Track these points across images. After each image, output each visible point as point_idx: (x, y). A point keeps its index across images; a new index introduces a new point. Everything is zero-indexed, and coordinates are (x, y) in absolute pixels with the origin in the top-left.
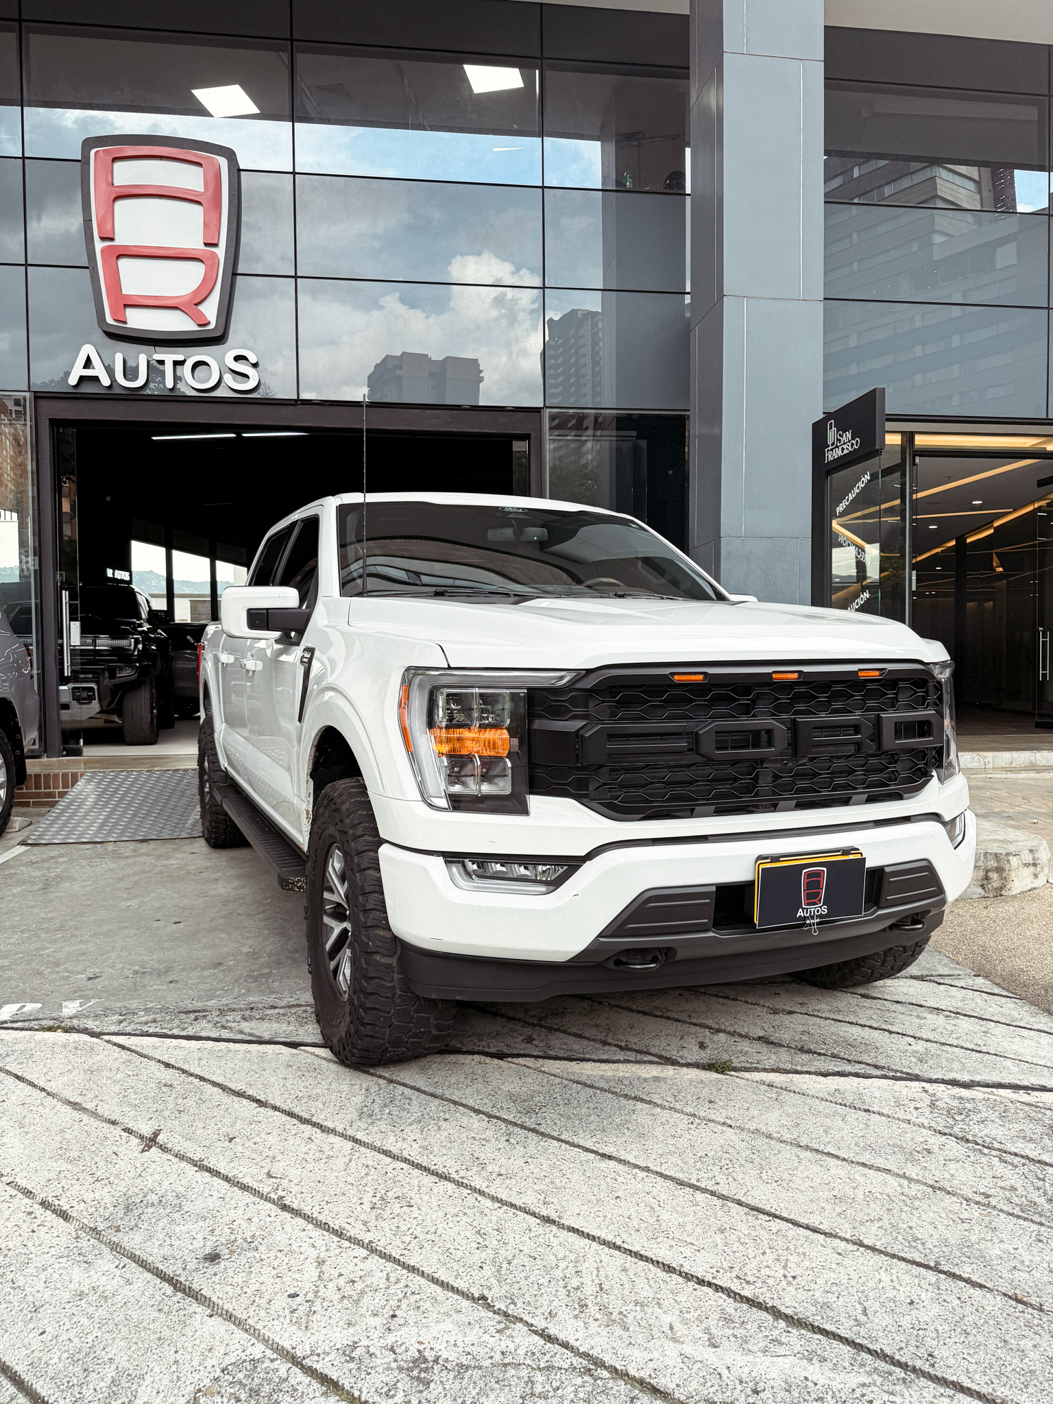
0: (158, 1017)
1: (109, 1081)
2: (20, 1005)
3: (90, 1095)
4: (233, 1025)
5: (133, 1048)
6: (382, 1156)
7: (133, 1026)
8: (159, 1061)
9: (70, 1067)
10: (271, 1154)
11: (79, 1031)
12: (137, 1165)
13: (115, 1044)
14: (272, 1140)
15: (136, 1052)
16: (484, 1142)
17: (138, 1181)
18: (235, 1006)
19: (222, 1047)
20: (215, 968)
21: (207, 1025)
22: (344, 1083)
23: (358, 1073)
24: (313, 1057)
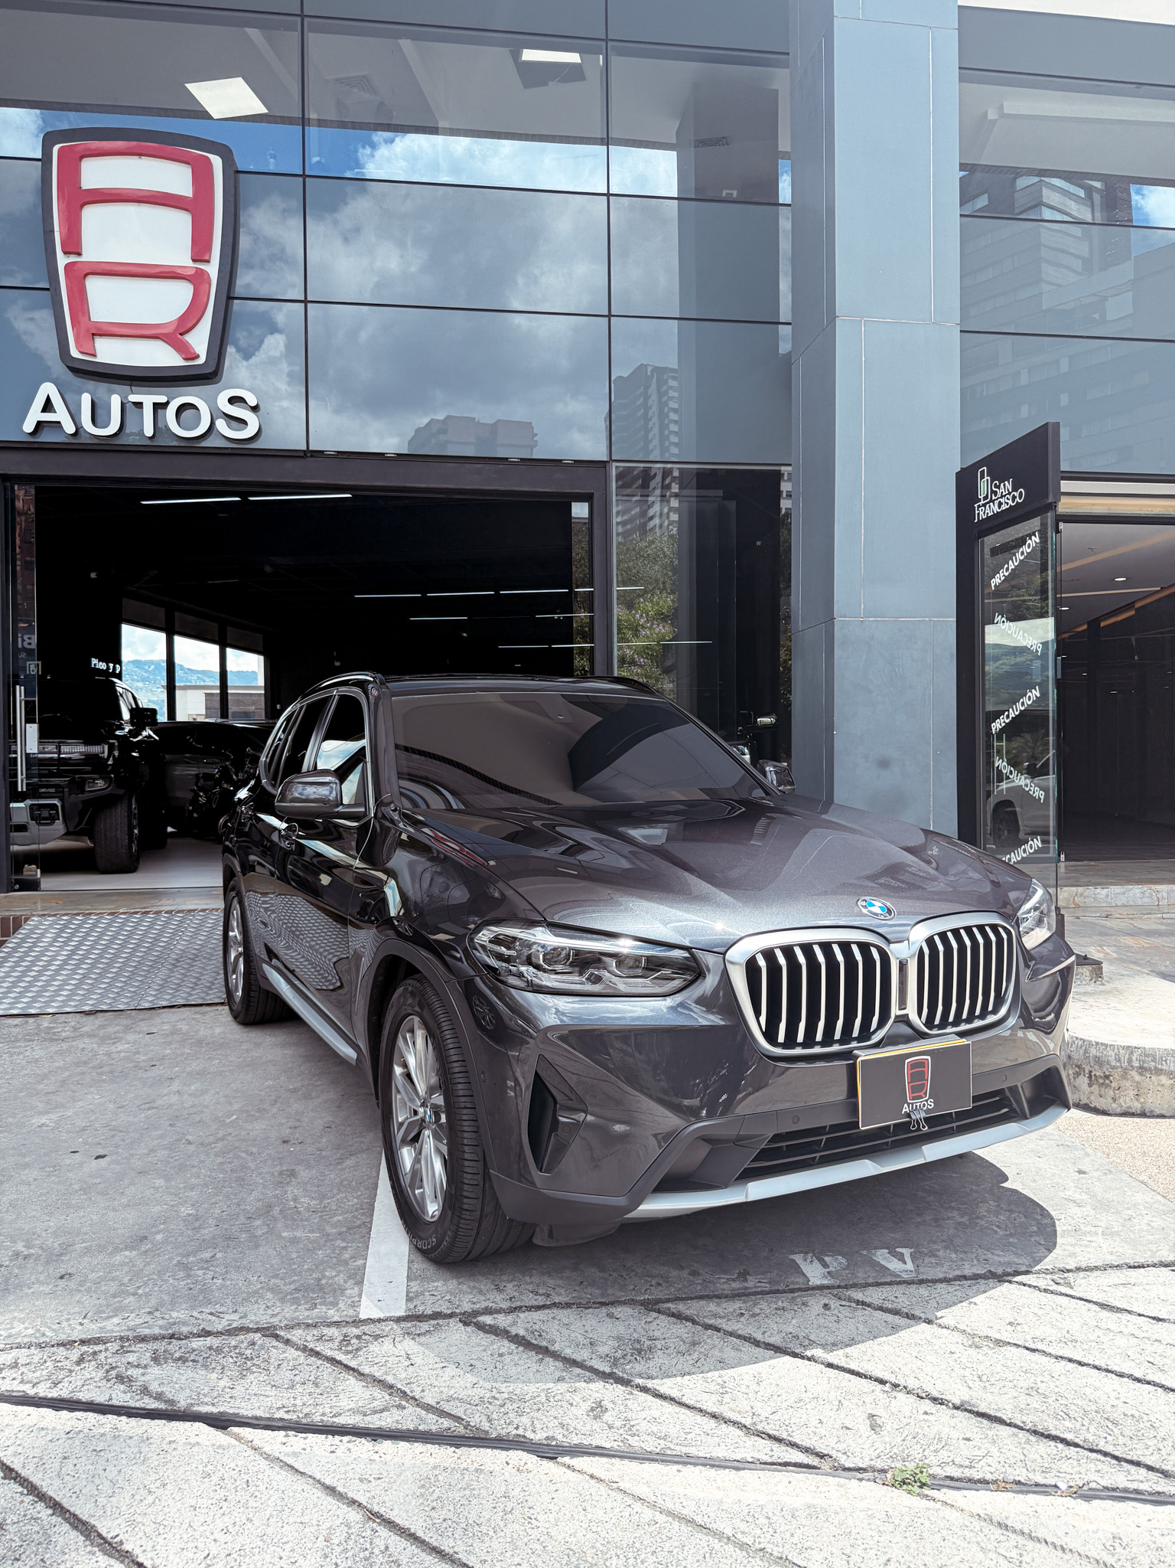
0: (24, 1356)
4: (137, 1373)
18: (147, 1332)
19: (107, 1428)
20: (132, 1248)
21: (94, 1374)
22: (291, 1520)
23: (318, 1493)
24: (250, 1452)
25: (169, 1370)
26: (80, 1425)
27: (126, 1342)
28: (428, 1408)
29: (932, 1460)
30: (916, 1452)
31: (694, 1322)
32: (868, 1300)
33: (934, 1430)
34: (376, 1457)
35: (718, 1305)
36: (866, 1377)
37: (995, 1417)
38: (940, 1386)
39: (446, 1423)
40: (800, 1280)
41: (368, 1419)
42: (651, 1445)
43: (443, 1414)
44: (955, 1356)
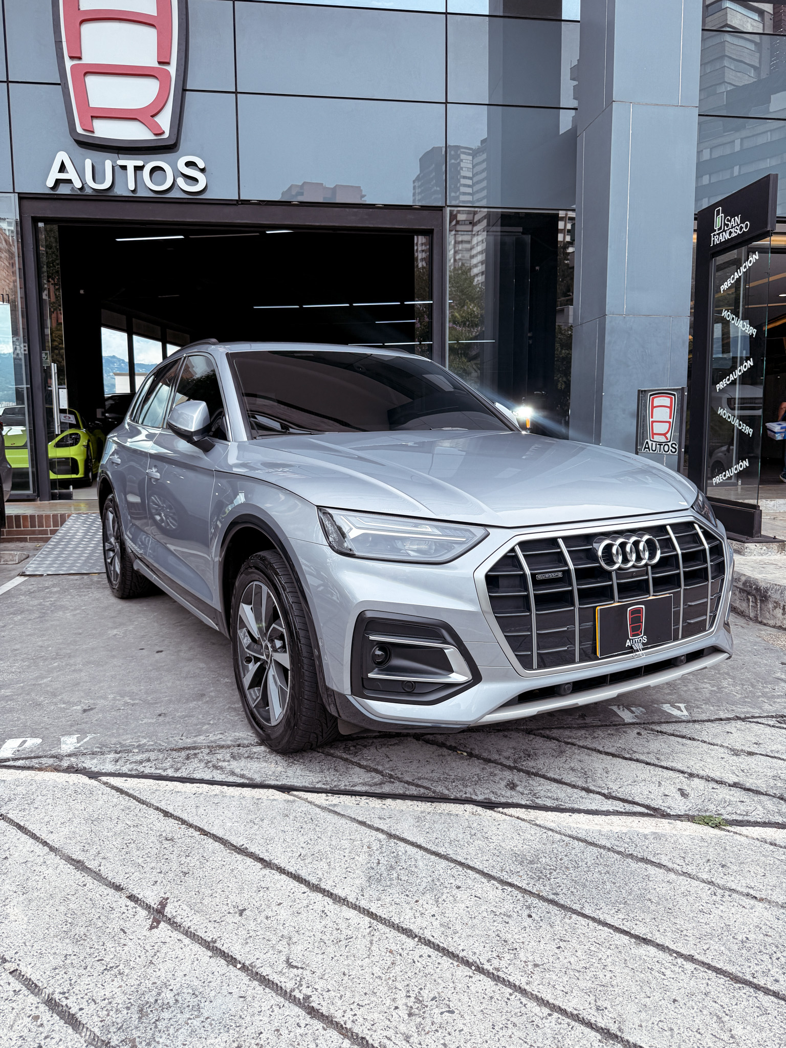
0: (152, 756)
1: (110, 834)
2: (21, 740)
3: (93, 851)
4: (225, 764)
5: (131, 792)
6: (403, 937)
7: (129, 766)
8: (157, 809)
9: (70, 816)
10: (286, 933)
11: (77, 771)
12: (148, 947)
13: (113, 787)
14: (284, 913)
15: (135, 798)
16: (507, 919)
17: (150, 971)
18: (223, 743)
19: (217, 792)
20: (199, 700)
21: (198, 765)
22: (344, 838)
23: (356, 825)
24: (307, 804)
25: (243, 763)
26: (200, 791)
27: (213, 748)
28: (408, 783)
29: (722, 811)
30: (712, 807)
31: (557, 740)
32: (664, 730)
33: (721, 796)
34: (384, 807)
35: (571, 731)
36: (672, 770)
37: (757, 791)
38: (718, 774)
39: (422, 790)
40: (619, 719)
41: (373, 788)
42: (549, 803)
43: (417, 786)
44: (725, 760)
